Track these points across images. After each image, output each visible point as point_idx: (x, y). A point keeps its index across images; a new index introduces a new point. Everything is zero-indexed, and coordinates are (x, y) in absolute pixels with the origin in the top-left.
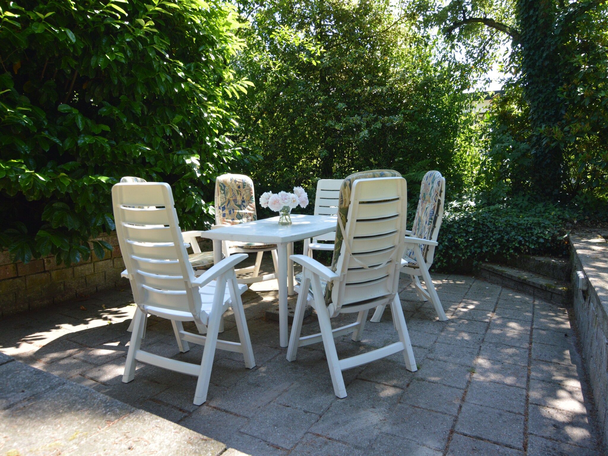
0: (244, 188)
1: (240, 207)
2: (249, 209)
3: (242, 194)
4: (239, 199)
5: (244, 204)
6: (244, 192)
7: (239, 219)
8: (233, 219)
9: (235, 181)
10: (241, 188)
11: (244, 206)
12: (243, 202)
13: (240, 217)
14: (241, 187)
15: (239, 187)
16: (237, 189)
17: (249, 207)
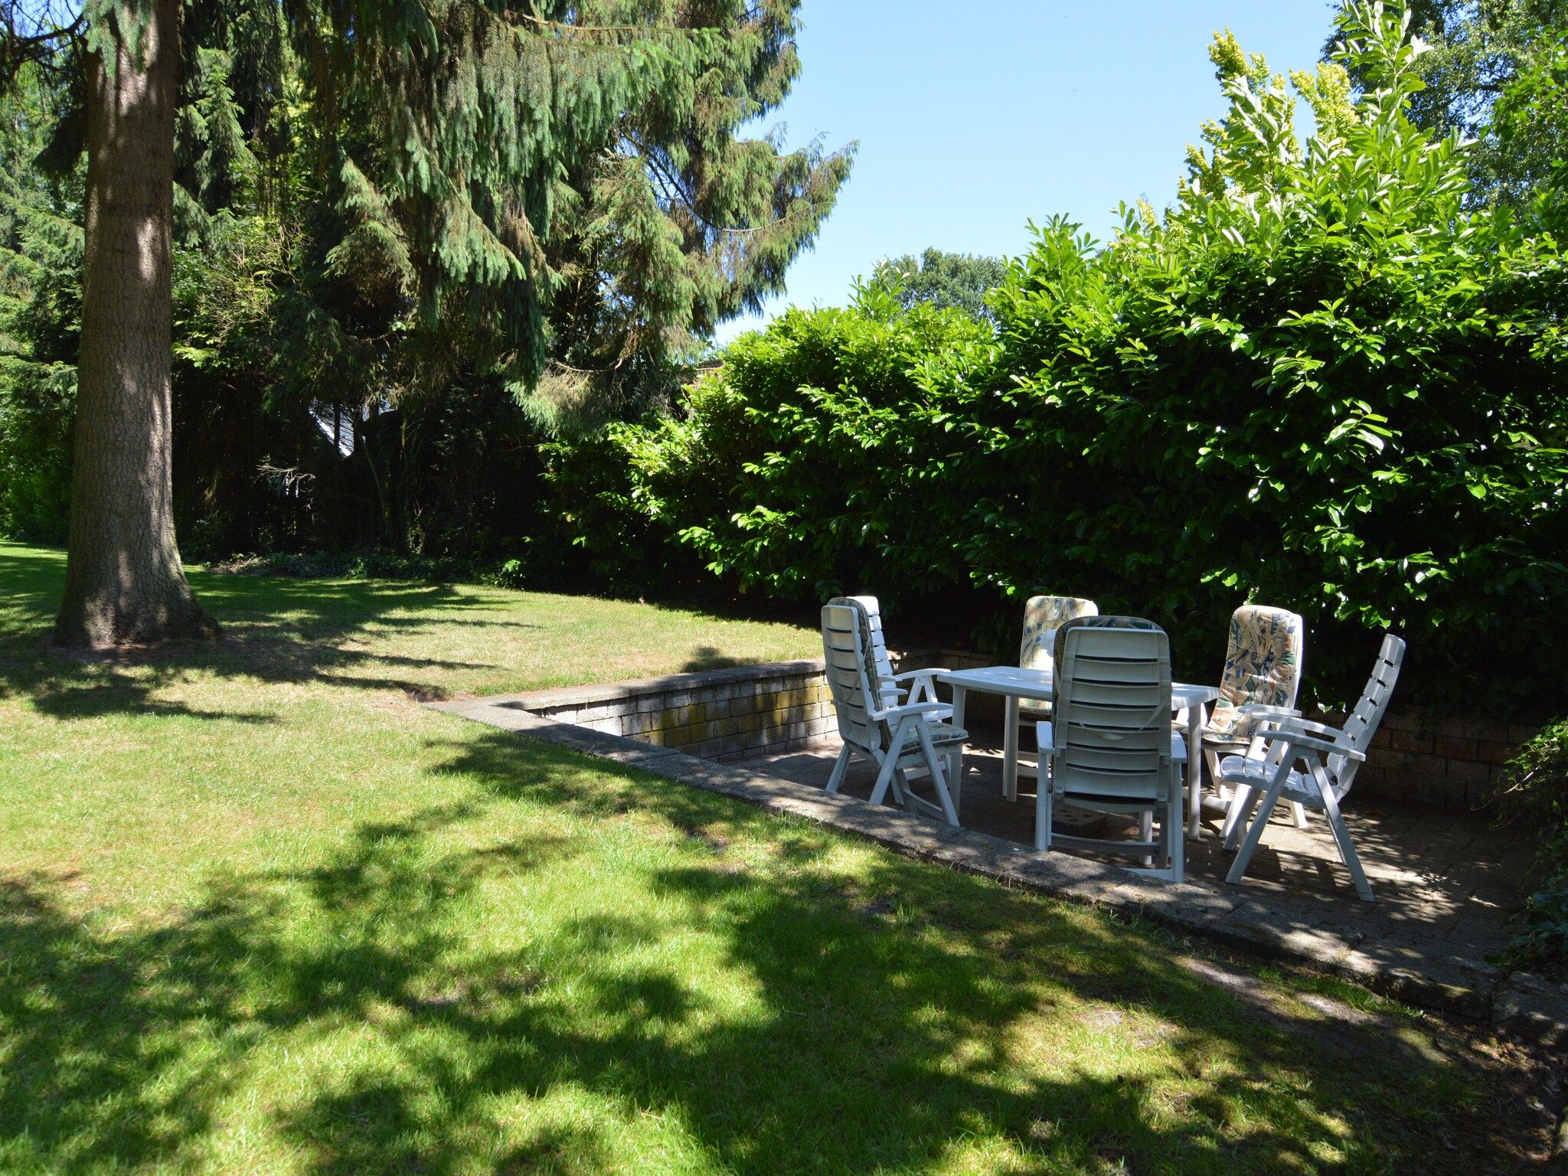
0: (1272, 633)
1: (1259, 668)
2: (1273, 677)
3: (1268, 645)
4: (1262, 653)
5: (1269, 664)
6: (1272, 642)
7: (1250, 690)
8: (1239, 688)
9: (1259, 619)
10: (1268, 633)
11: (1267, 669)
12: (1269, 659)
13: (1252, 686)
14: (1268, 631)
15: (1263, 631)
16: (1258, 632)
17: (1274, 672)
